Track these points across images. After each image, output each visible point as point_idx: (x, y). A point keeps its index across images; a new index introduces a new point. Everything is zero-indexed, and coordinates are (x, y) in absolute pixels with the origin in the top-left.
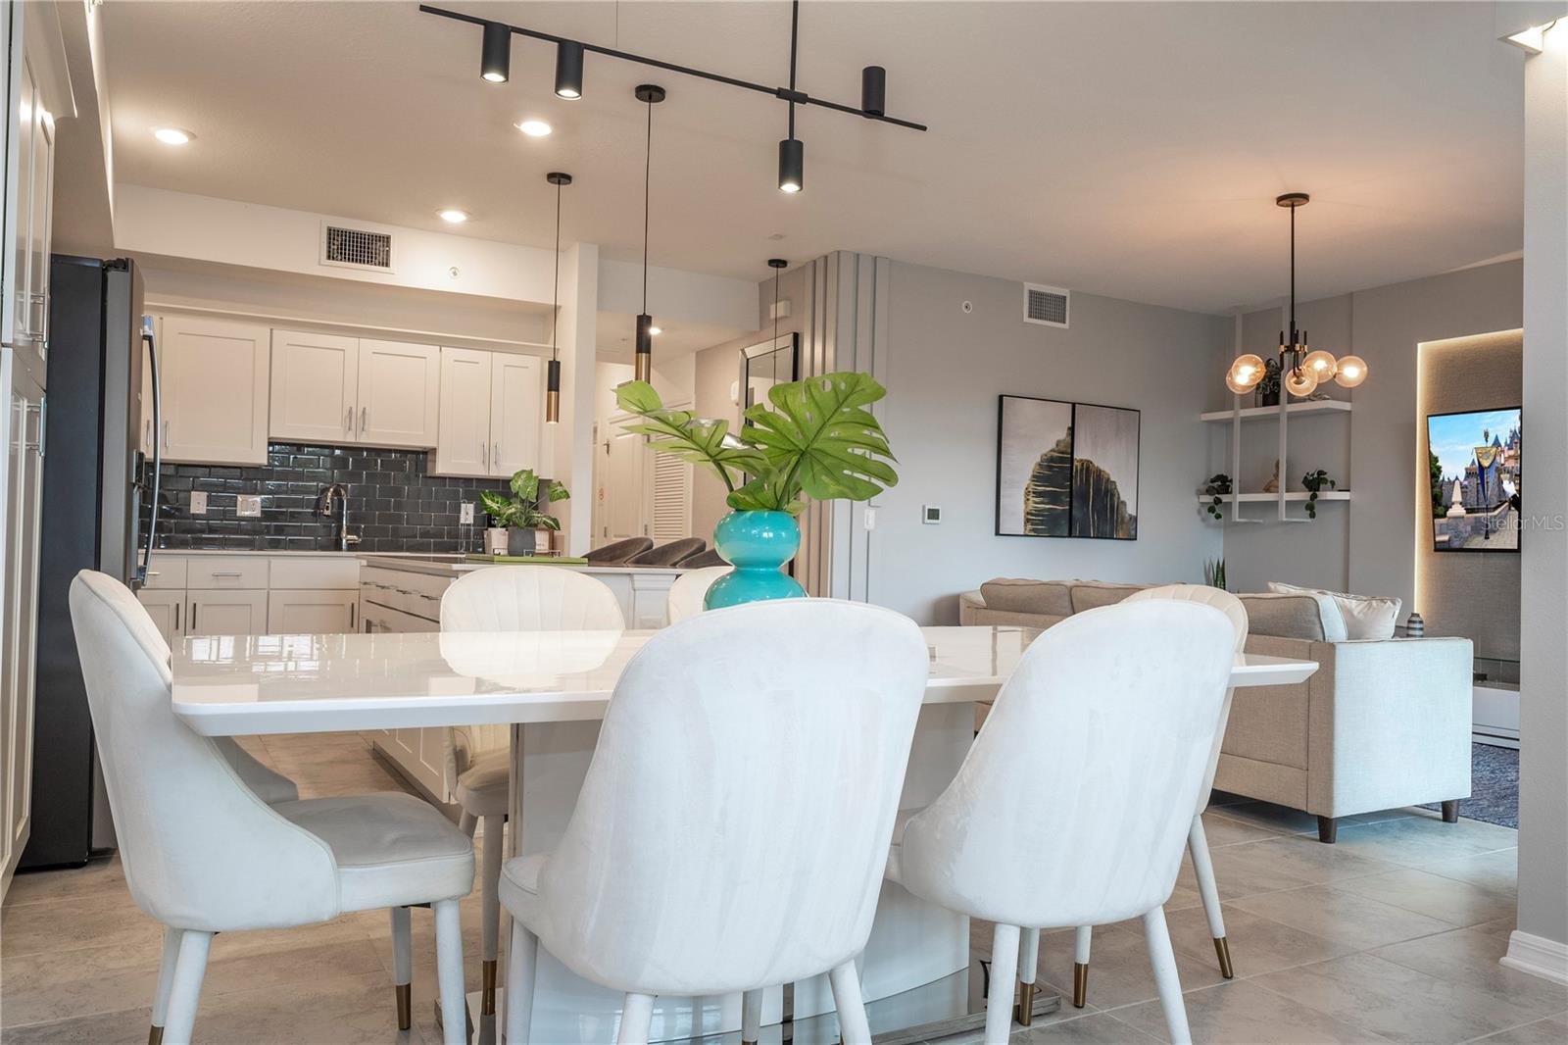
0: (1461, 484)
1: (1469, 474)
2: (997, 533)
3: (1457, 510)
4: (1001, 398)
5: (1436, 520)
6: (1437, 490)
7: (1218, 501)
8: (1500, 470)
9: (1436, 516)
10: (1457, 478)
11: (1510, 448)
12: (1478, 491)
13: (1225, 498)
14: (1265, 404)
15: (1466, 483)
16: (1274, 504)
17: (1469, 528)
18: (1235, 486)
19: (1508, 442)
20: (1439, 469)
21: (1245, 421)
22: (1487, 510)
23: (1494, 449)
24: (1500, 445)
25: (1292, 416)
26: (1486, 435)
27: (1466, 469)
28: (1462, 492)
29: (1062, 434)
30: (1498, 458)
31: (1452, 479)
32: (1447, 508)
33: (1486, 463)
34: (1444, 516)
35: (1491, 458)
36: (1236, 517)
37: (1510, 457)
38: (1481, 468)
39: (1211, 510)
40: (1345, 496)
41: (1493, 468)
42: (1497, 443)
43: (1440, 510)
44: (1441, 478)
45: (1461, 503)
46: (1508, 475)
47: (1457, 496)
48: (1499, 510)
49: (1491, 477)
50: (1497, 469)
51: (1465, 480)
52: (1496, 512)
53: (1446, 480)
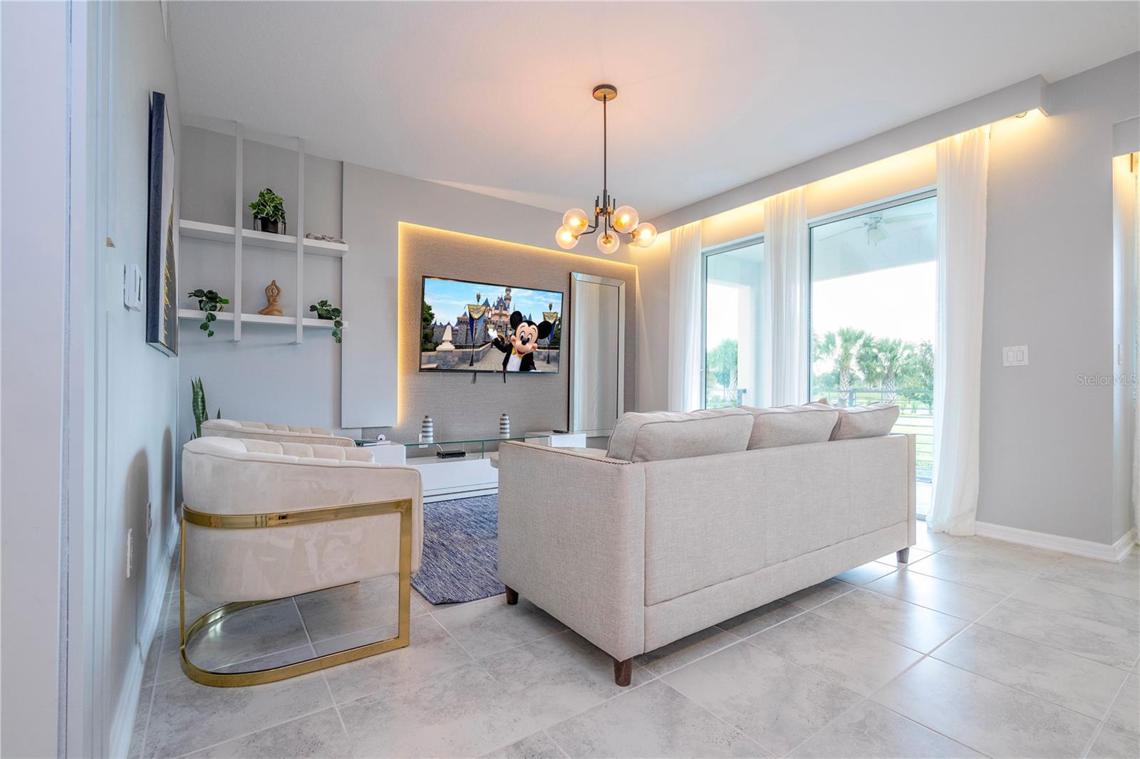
0: (452, 328)
1: (460, 322)
3: (447, 346)
5: (423, 353)
6: (428, 331)
7: (211, 318)
8: (487, 322)
9: (424, 350)
10: (449, 324)
11: (497, 308)
12: (467, 334)
14: (264, 230)
15: (457, 328)
17: (456, 359)
18: (238, 305)
19: (496, 304)
20: (432, 316)
22: (474, 347)
23: (484, 308)
24: (489, 306)
26: (479, 297)
27: (458, 318)
28: (453, 334)
30: (486, 314)
31: (444, 324)
32: (437, 344)
33: (476, 316)
34: (435, 350)
35: (481, 314)
36: (238, 334)
37: (496, 314)
38: (471, 318)
39: (207, 327)
41: (481, 321)
42: (486, 304)
43: (429, 346)
44: (433, 322)
45: (451, 342)
46: (493, 326)
47: (448, 335)
48: (483, 347)
49: (479, 327)
50: (485, 321)
51: (456, 325)
52: (481, 349)
53: (438, 324)
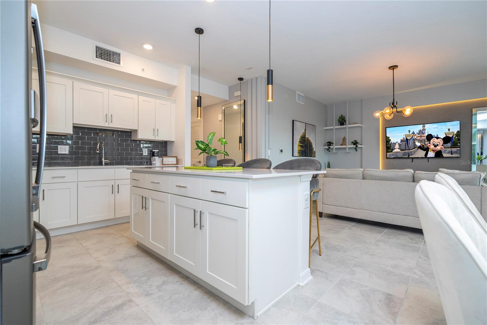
0: (399, 143)
1: (402, 141)
2: (293, 156)
3: (397, 150)
4: (293, 121)
5: (387, 153)
6: (388, 145)
7: (329, 148)
8: (414, 140)
9: (387, 152)
10: (397, 142)
11: (418, 134)
12: (405, 145)
13: (331, 147)
14: (341, 125)
15: (401, 143)
16: (346, 148)
17: (402, 155)
18: (334, 144)
19: (418, 133)
20: (390, 140)
21: (336, 129)
22: (409, 150)
23: (412, 135)
24: (415, 134)
25: (349, 128)
26: (409, 131)
27: (401, 140)
28: (399, 146)
29: (304, 131)
30: (414, 137)
31: (395, 142)
32: (393, 150)
33: (409, 138)
34: (392, 152)
35: (411, 137)
36: (334, 151)
37: (418, 136)
38: (407, 140)
39: (328, 150)
40: (361, 146)
41: (412, 139)
42: (413, 133)
43: (390, 150)
44: (391, 142)
45: (398, 148)
46: (418, 141)
47: (397, 146)
48: (414, 150)
49: (411, 142)
50: (413, 140)
51: (400, 142)
52: (413, 150)
53: (393, 143)
